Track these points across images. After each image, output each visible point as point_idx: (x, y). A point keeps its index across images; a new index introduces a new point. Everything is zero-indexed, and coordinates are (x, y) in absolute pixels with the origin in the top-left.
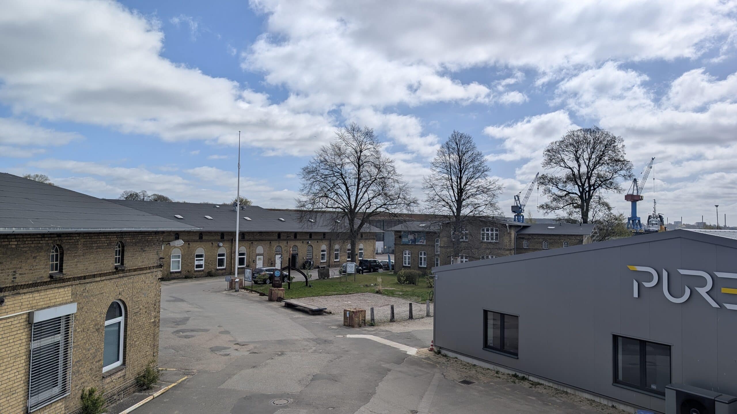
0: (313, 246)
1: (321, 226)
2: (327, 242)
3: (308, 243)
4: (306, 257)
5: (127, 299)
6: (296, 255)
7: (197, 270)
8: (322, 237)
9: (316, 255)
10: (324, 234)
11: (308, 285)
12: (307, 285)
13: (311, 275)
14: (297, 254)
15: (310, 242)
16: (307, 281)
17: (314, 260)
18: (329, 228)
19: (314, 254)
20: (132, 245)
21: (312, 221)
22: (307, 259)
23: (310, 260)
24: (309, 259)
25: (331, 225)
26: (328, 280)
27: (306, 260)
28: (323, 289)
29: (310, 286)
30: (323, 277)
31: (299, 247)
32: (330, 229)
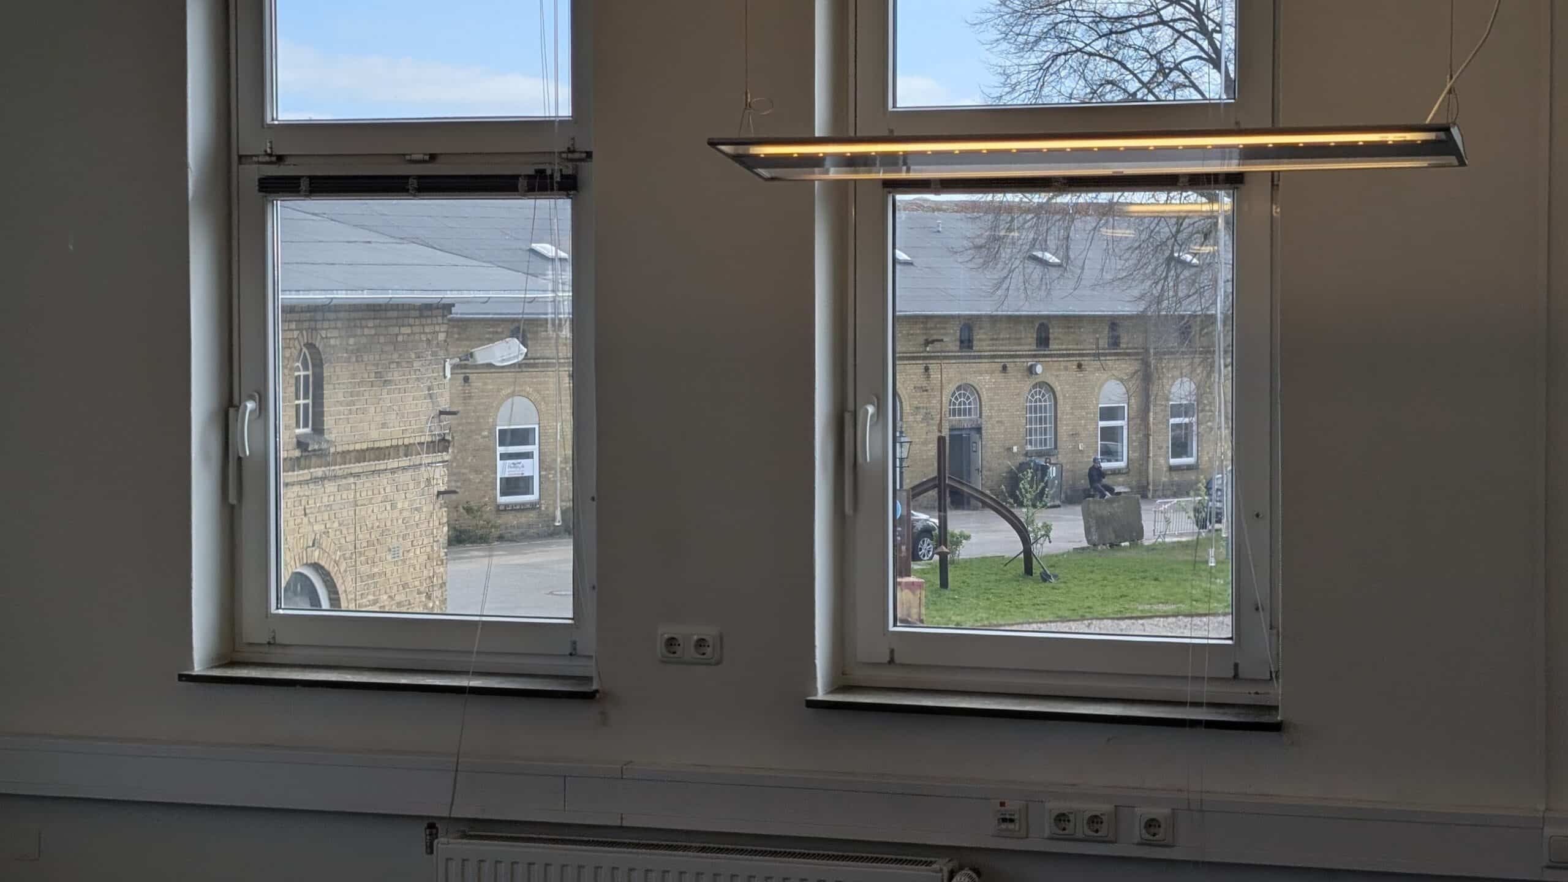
0: (1058, 389)
1: (1093, 287)
2: (1128, 366)
3: (1031, 370)
4: (1022, 447)
5: (337, 563)
6: (975, 436)
7: (506, 505)
8: (1104, 343)
9: (1074, 435)
10: (1114, 323)
11: (1037, 571)
12: (1029, 571)
13: (1047, 528)
14: (979, 430)
15: (1039, 369)
16: (1028, 553)
17: (1061, 459)
18: (1136, 293)
19: (1063, 430)
20: (348, 360)
21: (1048, 256)
22: (1026, 454)
23: (1042, 461)
24: (1040, 454)
25: (1146, 277)
26: (1133, 553)
27: (1022, 459)
28: (1109, 590)
29: (1045, 578)
30: (1112, 537)
31: (985, 396)
32: (1142, 297)
